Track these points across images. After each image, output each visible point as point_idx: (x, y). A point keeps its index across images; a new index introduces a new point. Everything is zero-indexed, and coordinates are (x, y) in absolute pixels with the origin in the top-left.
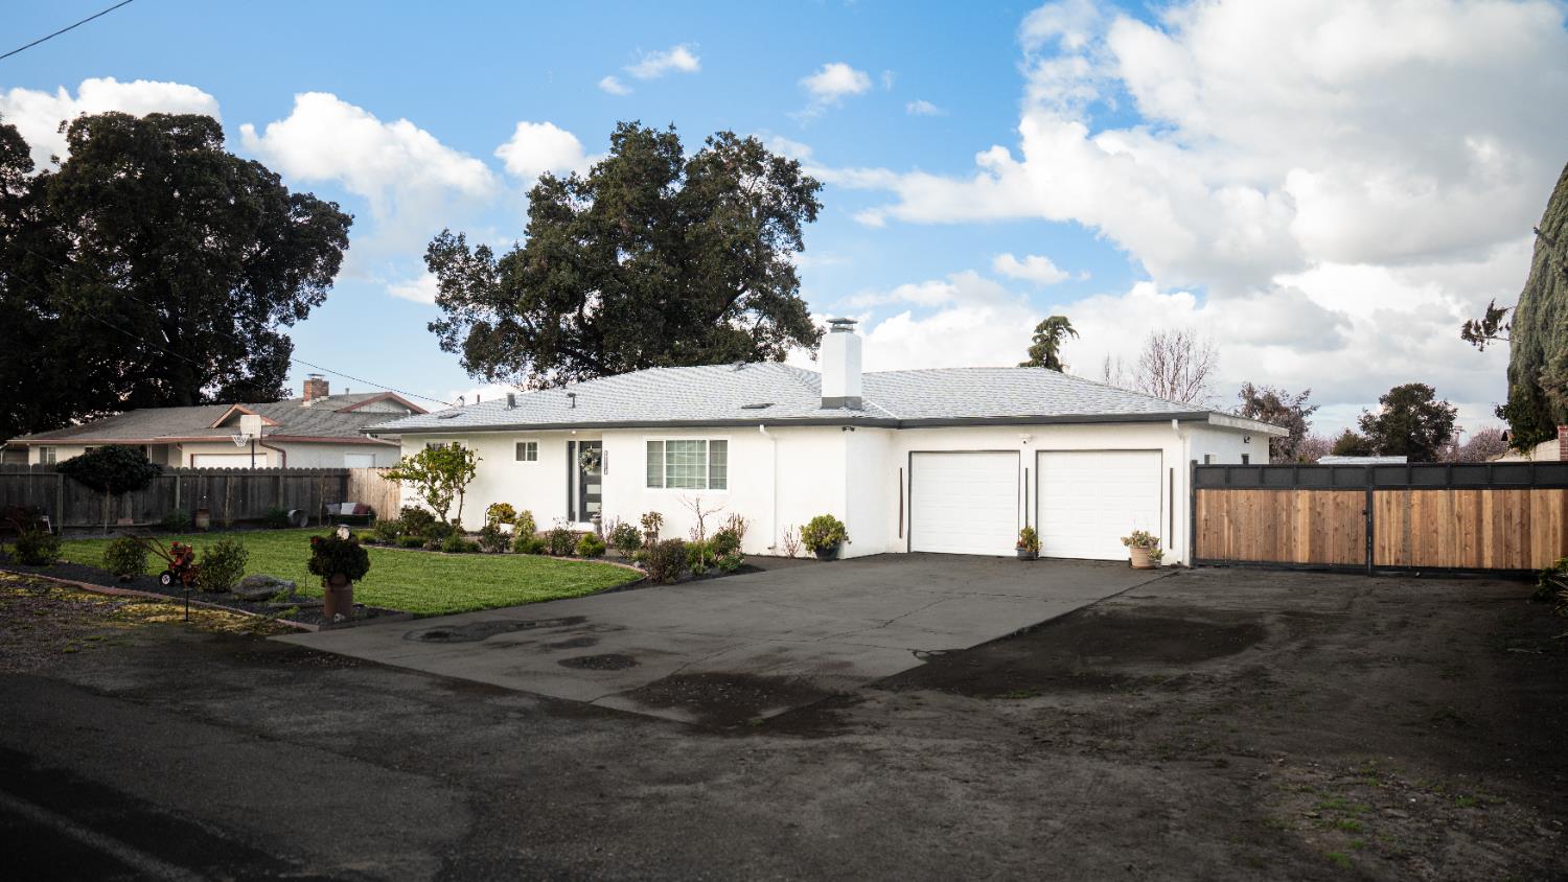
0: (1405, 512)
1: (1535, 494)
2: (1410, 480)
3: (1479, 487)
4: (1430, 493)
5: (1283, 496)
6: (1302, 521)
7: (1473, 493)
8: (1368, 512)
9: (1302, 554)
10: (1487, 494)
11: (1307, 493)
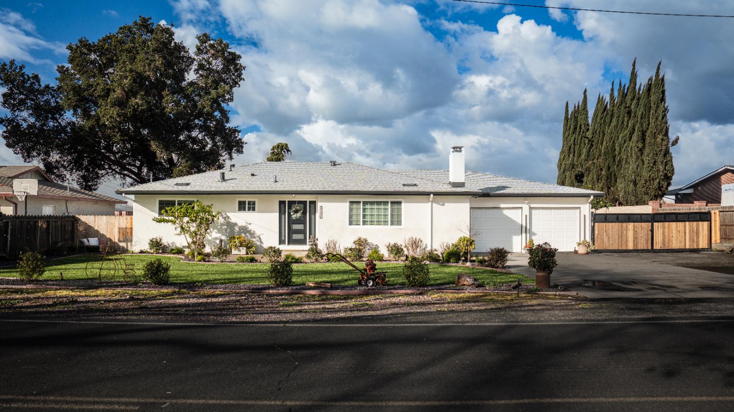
0: (663, 230)
1: (700, 223)
2: (665, 218)
3: (685, 221)
4: (671, 223)
5: (624, 224)
6: (631, 234)
7: (683, 223)
8: (652, 231)
9: (631, 246)
10: (687, 223)
11: (632, 223)
